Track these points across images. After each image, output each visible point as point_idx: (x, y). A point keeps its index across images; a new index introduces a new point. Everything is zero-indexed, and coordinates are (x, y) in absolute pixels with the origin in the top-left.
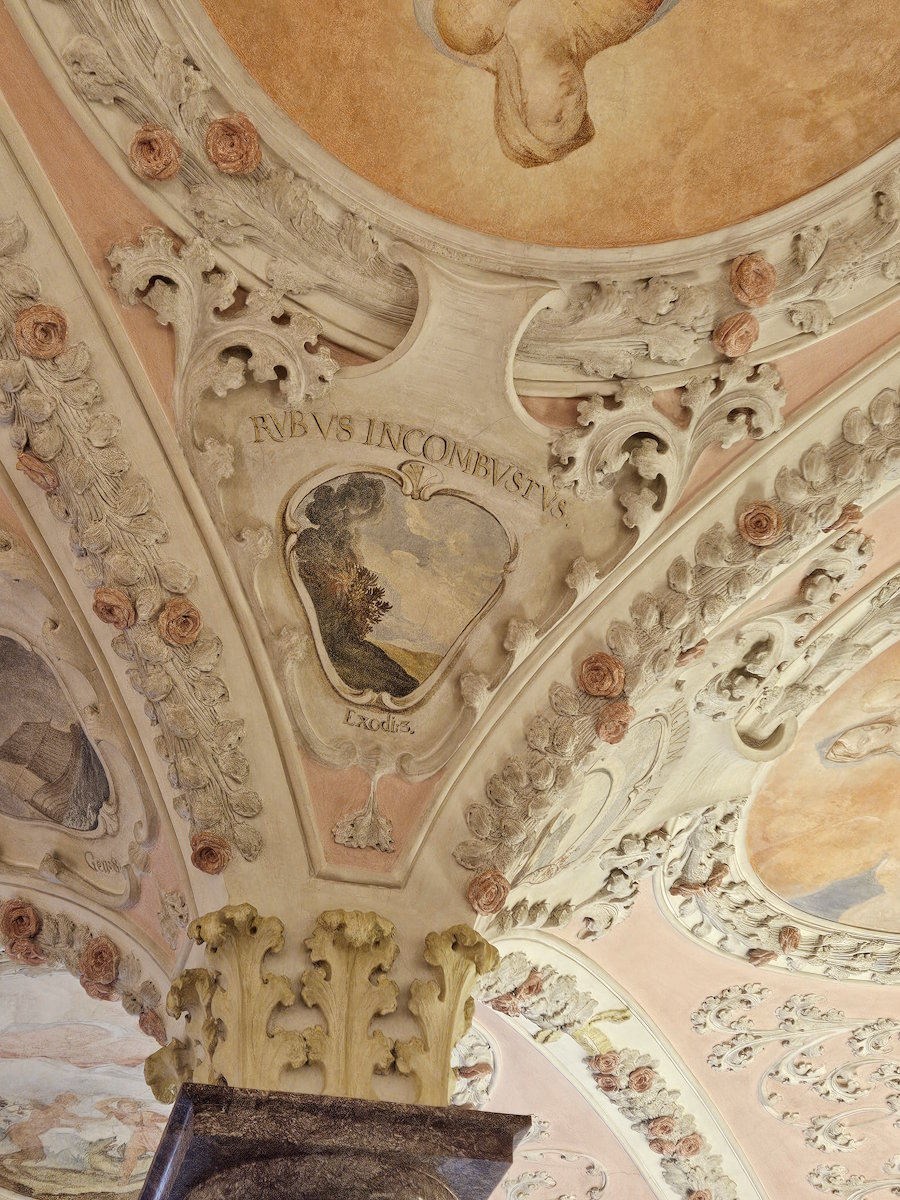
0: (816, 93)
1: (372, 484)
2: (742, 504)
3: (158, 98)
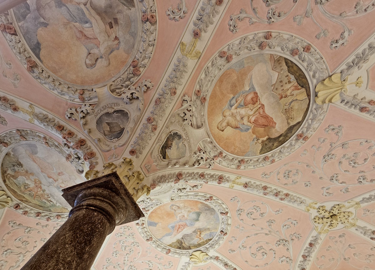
0: (237, 146)
1: (181, 137)
2: (202, 173)
3: (203, 90)
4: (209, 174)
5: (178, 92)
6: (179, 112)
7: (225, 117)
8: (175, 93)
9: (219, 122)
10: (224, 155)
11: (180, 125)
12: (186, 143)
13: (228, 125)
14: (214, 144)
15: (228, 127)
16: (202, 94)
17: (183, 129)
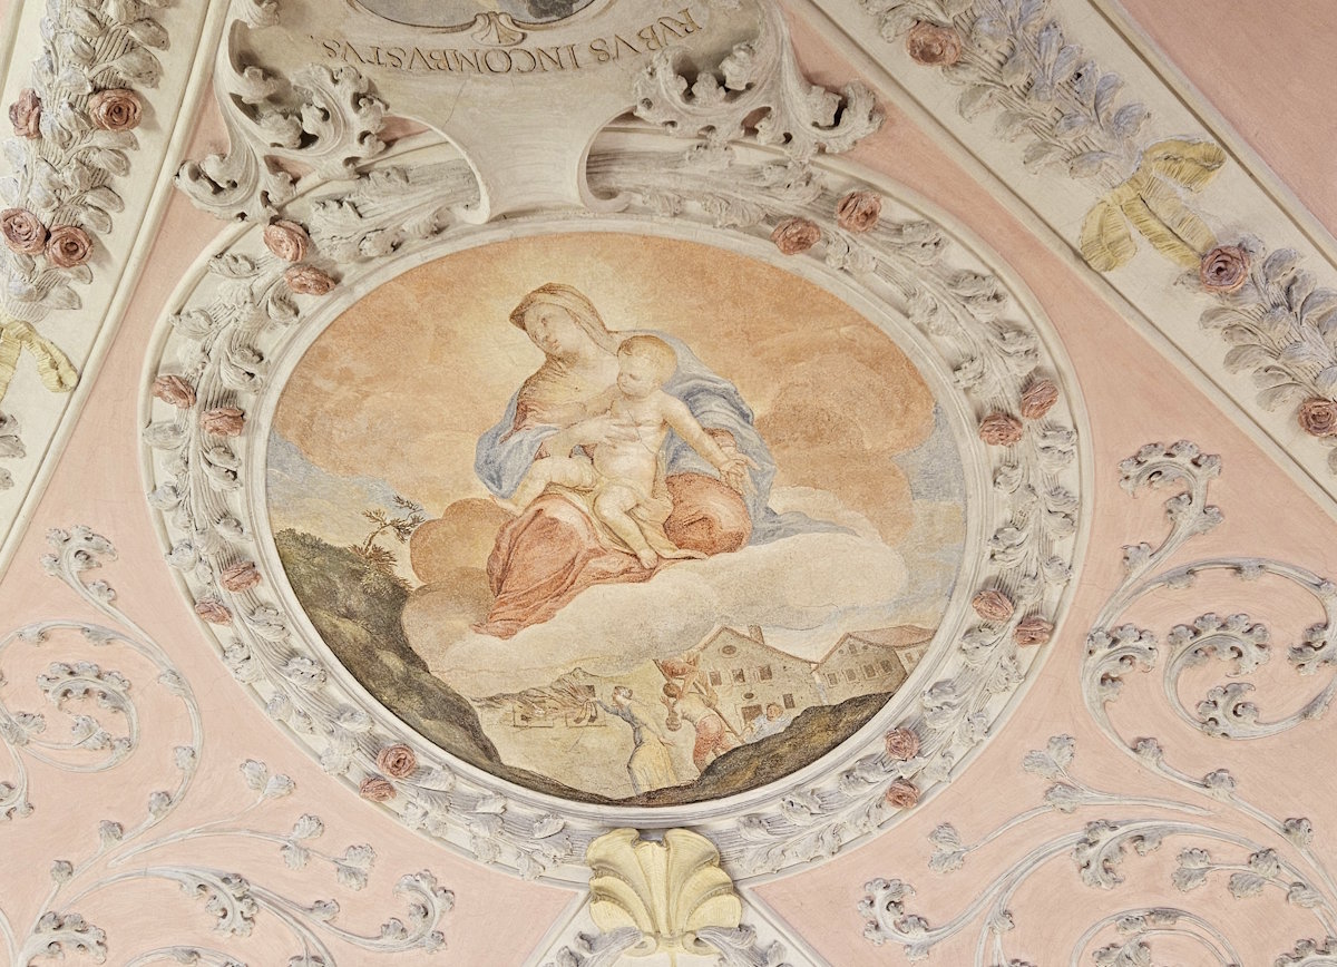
4: (124, 166)
5: (921, 77)
6: (766, 49)
7: (626, 346)
8: (926, 55)
9: (596, 306)
10: (307, 302)
11: (659, 29)
12: (481, 39)
13: (558, 361)
14: (417, 243)
15: (542, 359)
16: (843, 233)
17: (611, 42)
